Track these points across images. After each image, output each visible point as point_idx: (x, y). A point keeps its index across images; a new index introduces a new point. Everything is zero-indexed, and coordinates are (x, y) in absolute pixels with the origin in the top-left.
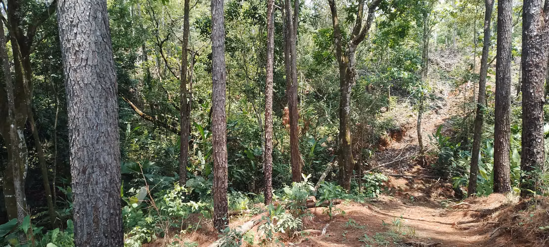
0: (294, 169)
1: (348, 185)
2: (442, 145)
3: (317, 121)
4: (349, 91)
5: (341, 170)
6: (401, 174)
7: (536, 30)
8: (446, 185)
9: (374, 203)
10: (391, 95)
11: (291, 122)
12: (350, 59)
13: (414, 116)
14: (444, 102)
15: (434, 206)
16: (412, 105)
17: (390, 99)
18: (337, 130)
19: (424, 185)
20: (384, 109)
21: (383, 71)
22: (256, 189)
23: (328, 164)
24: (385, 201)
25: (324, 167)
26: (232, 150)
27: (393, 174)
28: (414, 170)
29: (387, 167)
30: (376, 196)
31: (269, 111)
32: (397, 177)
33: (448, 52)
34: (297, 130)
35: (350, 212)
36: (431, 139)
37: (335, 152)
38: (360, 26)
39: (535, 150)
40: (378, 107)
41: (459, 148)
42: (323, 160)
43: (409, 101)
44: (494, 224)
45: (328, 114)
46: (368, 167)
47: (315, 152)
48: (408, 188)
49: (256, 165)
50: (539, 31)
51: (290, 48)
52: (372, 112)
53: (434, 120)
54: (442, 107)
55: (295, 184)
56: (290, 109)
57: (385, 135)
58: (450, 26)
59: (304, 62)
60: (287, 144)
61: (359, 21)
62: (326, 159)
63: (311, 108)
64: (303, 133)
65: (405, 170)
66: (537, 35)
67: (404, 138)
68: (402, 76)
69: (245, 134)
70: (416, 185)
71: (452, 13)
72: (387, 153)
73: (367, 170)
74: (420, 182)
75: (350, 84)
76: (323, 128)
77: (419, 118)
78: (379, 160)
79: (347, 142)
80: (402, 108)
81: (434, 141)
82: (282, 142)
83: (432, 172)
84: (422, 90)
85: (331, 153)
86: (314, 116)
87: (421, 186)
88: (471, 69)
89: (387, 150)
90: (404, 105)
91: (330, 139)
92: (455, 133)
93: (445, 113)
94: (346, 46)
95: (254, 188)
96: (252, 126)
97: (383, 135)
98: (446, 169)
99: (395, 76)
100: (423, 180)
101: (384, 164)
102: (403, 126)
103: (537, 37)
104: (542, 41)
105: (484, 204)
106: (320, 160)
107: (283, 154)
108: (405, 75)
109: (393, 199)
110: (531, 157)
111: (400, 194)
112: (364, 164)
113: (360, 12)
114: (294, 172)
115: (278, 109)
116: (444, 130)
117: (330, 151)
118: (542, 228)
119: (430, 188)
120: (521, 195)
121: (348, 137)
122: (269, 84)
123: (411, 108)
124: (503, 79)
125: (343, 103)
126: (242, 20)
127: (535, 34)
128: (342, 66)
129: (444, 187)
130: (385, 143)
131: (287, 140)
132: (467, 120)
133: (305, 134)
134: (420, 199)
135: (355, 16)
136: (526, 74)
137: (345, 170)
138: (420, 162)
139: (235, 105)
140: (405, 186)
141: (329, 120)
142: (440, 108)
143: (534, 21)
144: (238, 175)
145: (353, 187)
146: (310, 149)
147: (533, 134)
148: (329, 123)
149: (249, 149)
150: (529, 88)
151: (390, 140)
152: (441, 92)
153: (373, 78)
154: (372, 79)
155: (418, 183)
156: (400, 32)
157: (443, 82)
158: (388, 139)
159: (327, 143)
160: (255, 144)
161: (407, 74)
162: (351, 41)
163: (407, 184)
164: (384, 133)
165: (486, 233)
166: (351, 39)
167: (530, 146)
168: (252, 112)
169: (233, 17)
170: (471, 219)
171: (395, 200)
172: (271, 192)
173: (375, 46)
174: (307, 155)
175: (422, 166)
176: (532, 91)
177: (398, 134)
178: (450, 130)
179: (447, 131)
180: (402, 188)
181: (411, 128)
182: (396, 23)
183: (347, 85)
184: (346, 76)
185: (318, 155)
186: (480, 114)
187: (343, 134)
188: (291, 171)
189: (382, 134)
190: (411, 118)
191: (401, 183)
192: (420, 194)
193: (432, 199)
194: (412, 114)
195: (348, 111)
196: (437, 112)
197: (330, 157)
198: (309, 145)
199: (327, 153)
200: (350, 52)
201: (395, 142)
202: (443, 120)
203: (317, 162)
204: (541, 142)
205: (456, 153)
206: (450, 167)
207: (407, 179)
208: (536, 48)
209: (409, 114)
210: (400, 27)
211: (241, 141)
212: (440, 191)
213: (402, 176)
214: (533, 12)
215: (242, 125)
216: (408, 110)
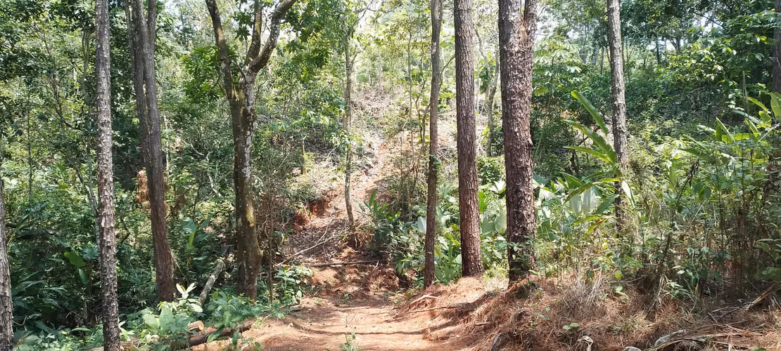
0: (161, 277)
1: (253, 289)
2: (379, 217)
3: (196, 194)
4: (247, 143)
5: (240, 268)
6: (327, 263)
7: (517, 45)
8: (387, 270)
9: (296, 314)
10: (306, 151)
11: (151, 196)
12: (247, 93)
13: (338, 179)
14: (374, 159)
15: (376, 304)
16: (334, 164)
17: (305, 156)
18: (231, 206)
19: (358, 274)
20: (297, 171)
21: (296, 115)
22: (89, 318)
23: (218, 260)
24: (310, 306)
25: (212, 265)
26: (40, 253)
27: (316, 264)
28: (344, 255)
29: (308, 254)
30: (297, 300)
31: (105, 177)
32: (323, 268)
33: (374, 93)
34: (164, 209)
35: (266, 342)
36: (364, 210)
37: (228, 241)
38: (259, 44)
39: (525, 212)
40: (290, 169)
41: (400, 218)
42: (209, 255)
43: (330, 158)
44: (483, 326)
45: (214, 182)
46: (280, 258)
47: (195, 243)
48: (338, 281)
49: (88, 275)
50: (521, 45)
51: (142, 67)
52: (282, 175)
53: (364, 183)
54: (372, 165)
55: (164, 305)
56: (150, 174)
57: (302, 209)
58: (373, 59)
59: (170, 99)
60: (145, 235)
61: (257, 37)
62: (214, 253)
63: (185, 173)
64: (174, 214)
65: (332, 257)
66: (518, 52)
67: (327, 210)
68: (321, 122)
69: (64, 224)
70: (348, 276)
71: (377, 41)
72: (306, 234)
73: (278, 261)
74: (352, 270)
75: (249, 132)
76: (206, 204)
77: (346, 181)
78: (295, 246)
79: (249, 223)
80: (322, 169)
81: (367, 211)
82: (136, 232)
83: (368, 254)
84: (348, 142)
85: (223, 243)
86: (190, 186)
87: (354, 276)
88: (406, 114)
89: (305, 229)
90: (324, 164)
91: (219, 220)
92: (392, 199)
93: (377, 173)
94: (239, 74)
95: (86, 317)
96: (76, 209)
97: (299, 208)
98: (384, 249)
99: (312, 122)
100: (356, 267)
101: (302, 251)
102: (325, 193)
103: (520, 55)
104: (524, 59)
105: (454, 295)
106: (205, 255)
107: (139, 252)
108: (326, 121)
109: (321, 301)
110: (520, 223)
111: (328, 292)
112: (273, 254)
113: (256, 24)
114: (161, 282)
115: (125, 177)
116: (378, 196)
117: (220, 239)
118: (566, 327)
119: (368, 278)
120: (510, 278)
121: (251, 215)
122: (102, 125)
123: (334, 168)
124: (466, 118)
125: (240, 163)
126: (47, 20)
127: (516, 49)
128: (235, 106)
129: (385, 273)
130: (301, 220)
131: (145, 228)
132: (406, 182)
133: (176, 215)
134: (356, 296)
135: (251, 30)
136: (508, 106)
137: (247, 267)
138: (351, 242)
139: (42, 173)
140: (334, 279)
141: (216, 191)
142: (370, 167)
143: (514, 32)
144: (51, 297)
145: (260, 290)
146: (187, 239)
147: (521, 190)
148: (216, 196)
149: (73, 249)
150: (513, 125)
151: (309, 215)
152: (370, 146)
153: (281, 125)
154: (280, 128)
155: (350, 273)
156: (317, 58)
157: (371, 132)
158: (307, 214)
159: (215, 228)
160: (84, 240)
161: (328, 120)
162: (247, 68)
163: (336, 277)
164: (300, 206)
165: (475, 341)
166: (246, 63)
167: (518, 207)
168: (77, 185)
169: (27, 13)
170: (444, 321)
171: (323, 302)
172: (116, 327)
173: (280, 79)
174: (182, 250)
175: (354, 248)
176: (516, 130)
177: (318, 205)
178: (385, 196)
179: (380, 197)
180: (330, 283)
181: (336, 196)
182: (310, 46)
183: (245, 134)
184: (242, 120)
185: (200, 248)
186: (433, 169)
187: (241, 211)
188: (154, 278)
189: (297, 207)
190: (335, 182)
191: (328, 276)
192: (356, 288)
193: (371, 293)
194: (335, 176)
195: (248, 176)
196: (366, 173)
197: (220, 249)
198: (185, 233)
199: (215, 242)
200: (246, 83)
201: (315, 217)
202: (375, 183)
203: (200, 259)
204: (530, 201)
205: (395, 224)
206: (389, 246)
207: (336, 269)
208: (518, 69)
209: (331, 177)
210: (315, 51)
211: (56, 236)
212: (380, 280)
213: (329, 266)
214: (512, 19)
215: (57, 208)
216: (330, 170)
